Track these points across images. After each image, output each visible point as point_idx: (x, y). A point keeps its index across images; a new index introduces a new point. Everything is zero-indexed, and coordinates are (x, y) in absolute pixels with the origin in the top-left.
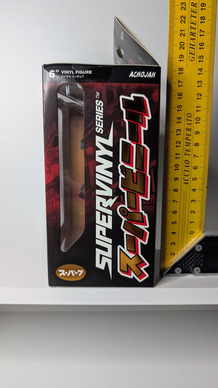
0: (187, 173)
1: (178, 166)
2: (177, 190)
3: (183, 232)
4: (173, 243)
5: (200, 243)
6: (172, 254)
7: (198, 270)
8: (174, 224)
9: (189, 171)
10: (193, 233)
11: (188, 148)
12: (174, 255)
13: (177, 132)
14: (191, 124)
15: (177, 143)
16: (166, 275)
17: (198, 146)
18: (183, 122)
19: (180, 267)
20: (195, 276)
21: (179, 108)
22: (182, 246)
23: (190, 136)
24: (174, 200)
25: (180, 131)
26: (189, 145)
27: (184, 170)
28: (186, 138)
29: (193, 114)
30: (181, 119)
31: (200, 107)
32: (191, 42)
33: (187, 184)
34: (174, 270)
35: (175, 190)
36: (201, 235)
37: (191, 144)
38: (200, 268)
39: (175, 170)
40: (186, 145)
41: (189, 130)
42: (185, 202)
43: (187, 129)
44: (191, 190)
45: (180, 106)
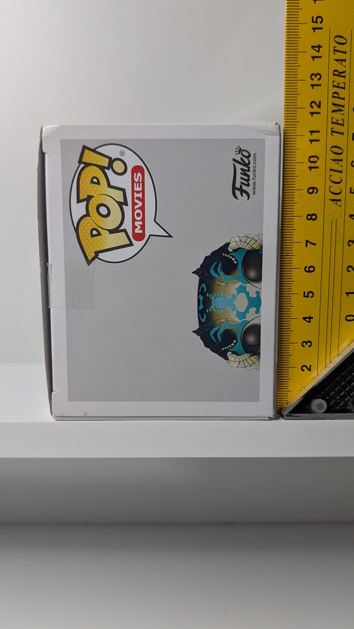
0: (336, 177)
1: (315, 159)
2: (314, 217)
3: (330, 316)
4: (306, 343)
6: (304, 368)
8: (308, 297)
9: (341, 172)
10: (352, 318)
11: (338, 116)
12: (310, 370)
13: (312, 79)
14: (345, 60)
15: (313, 105)
16: (290, 416)
18: (325, 58)
19: (323, 398)
22: (329, 349)
23: (343, 90)
24: (307, 241)
25: (318, 77)
26: (341, 110)
27: (331, 170)
28: (334, 93)
29: (349, 38)
30: (320, 49)
33: (338, 202)
34: (310, 405)
35: (309, 217)
37: (346, 107)
39: (311, 168)
40: (333, 111)
41: (340, 74)
42: (333, 245)
43: (336, 73)
44: (347, 217)
45: (318, 17)
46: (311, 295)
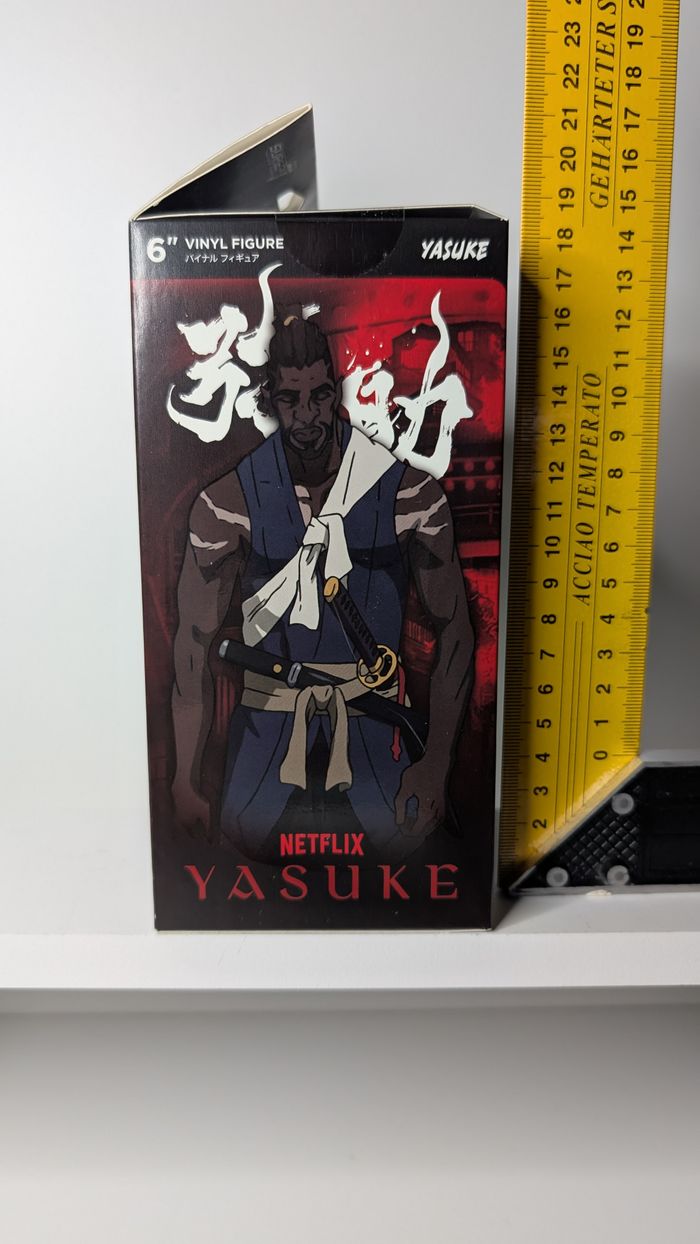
0: (584, 565)
1: (555, 541)
2: (552, 619)
3: (573, 750)
4: (540, 789)
5: (628, 788)
6: (537, 824)
7: (620, 876)
8: (543, 726)
9: (590, 558)
10: (603, 755)
11: (587, 483)
12: (544, 826)
13: (553, 433)
14: (597, 407)
15: (554, 467)
17: (621, 476)
18: (571, 402)
19: (564, 866)
20: (613, 893)
21: (559, 355)
22: (571, 796)
23: (594, 447)
24: (543, 652)
25: (561, 429)
26: (591, 475)
27: (577, 555)
28: (583, 451)
29: (603, 378)
30: (565, 392)
31: (627, 353)
32: (598, 147)
33: (586, 599)
34: (544, 876)
35: (545, 619)
36: (629, 762)
37: (599, 470)
38: (627, 867)
39: (548, 553)
40: (582, 476)
41: (592, 426)
42: (578, 658)
43: (585, 424)
44: (598, 619)
45: (562, 349)
46: (547, 724)
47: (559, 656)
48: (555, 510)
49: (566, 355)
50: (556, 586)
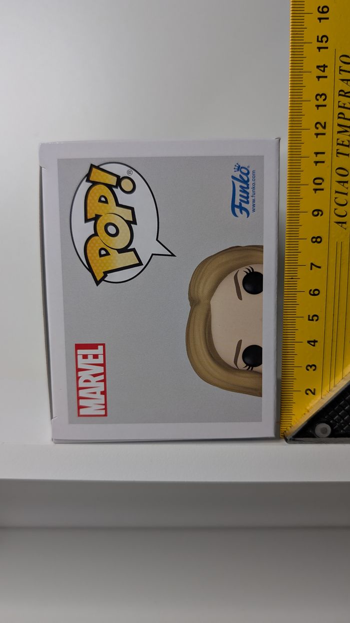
0: (342, 199)
1: (320, 181)
2: (319, 240)
3: (335, 339)
4: (311, 366)
6: (308, 392)
8: (313, 320)
9: (347, 194)
12: (314, 393)
13: (318, 100)
15: (318, 126)
16: (294, 440)
18: (331, 77)
19: (327, 423)
21: (322, 41)
22: (333, 374)
23: (349, 110)
24: (312, 264)
25: (323, 97)
26: (346, 131)
27: (336, 192)
28: (340, 113)
30: (326, 68)
33: (344, 225)
34: (314, 430)
35: (314, 240)
39: (316, 190)
40: (339, 132)
41: (344, 94)
42: (338, 268)
43: (341, 93)
45: (323, 36)
46: (315, 318)
47: (324, 268)
48: (320, 158)
49: (326, 42)
50: (322, 215)
